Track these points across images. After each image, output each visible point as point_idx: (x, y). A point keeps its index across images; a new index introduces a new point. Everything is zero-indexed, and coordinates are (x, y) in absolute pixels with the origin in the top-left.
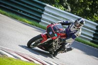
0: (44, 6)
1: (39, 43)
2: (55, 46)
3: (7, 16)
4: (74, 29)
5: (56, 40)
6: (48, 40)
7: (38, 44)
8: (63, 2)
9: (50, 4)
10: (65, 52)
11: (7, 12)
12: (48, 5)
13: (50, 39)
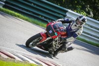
0: (66, 12)
1: (38, 42)
2: (55, 45)
3: (29, 21)
4: (75, 28)
5: (56, 39)
6: (48, 39)
7: (37, 44)
8: (86, 8)
9: (71, 10)
10: (66, 51)
11: (29, 17)
12: (70, 11)
13: (50, 38)
